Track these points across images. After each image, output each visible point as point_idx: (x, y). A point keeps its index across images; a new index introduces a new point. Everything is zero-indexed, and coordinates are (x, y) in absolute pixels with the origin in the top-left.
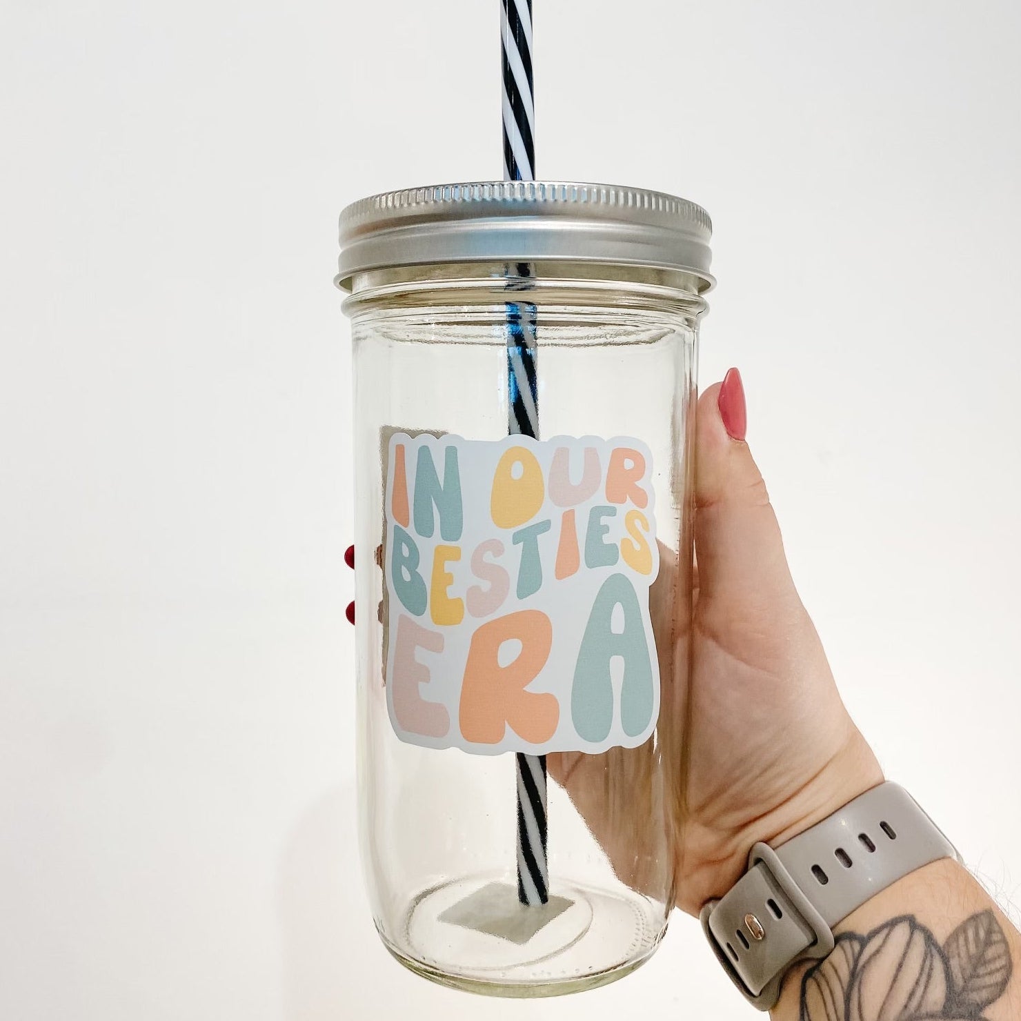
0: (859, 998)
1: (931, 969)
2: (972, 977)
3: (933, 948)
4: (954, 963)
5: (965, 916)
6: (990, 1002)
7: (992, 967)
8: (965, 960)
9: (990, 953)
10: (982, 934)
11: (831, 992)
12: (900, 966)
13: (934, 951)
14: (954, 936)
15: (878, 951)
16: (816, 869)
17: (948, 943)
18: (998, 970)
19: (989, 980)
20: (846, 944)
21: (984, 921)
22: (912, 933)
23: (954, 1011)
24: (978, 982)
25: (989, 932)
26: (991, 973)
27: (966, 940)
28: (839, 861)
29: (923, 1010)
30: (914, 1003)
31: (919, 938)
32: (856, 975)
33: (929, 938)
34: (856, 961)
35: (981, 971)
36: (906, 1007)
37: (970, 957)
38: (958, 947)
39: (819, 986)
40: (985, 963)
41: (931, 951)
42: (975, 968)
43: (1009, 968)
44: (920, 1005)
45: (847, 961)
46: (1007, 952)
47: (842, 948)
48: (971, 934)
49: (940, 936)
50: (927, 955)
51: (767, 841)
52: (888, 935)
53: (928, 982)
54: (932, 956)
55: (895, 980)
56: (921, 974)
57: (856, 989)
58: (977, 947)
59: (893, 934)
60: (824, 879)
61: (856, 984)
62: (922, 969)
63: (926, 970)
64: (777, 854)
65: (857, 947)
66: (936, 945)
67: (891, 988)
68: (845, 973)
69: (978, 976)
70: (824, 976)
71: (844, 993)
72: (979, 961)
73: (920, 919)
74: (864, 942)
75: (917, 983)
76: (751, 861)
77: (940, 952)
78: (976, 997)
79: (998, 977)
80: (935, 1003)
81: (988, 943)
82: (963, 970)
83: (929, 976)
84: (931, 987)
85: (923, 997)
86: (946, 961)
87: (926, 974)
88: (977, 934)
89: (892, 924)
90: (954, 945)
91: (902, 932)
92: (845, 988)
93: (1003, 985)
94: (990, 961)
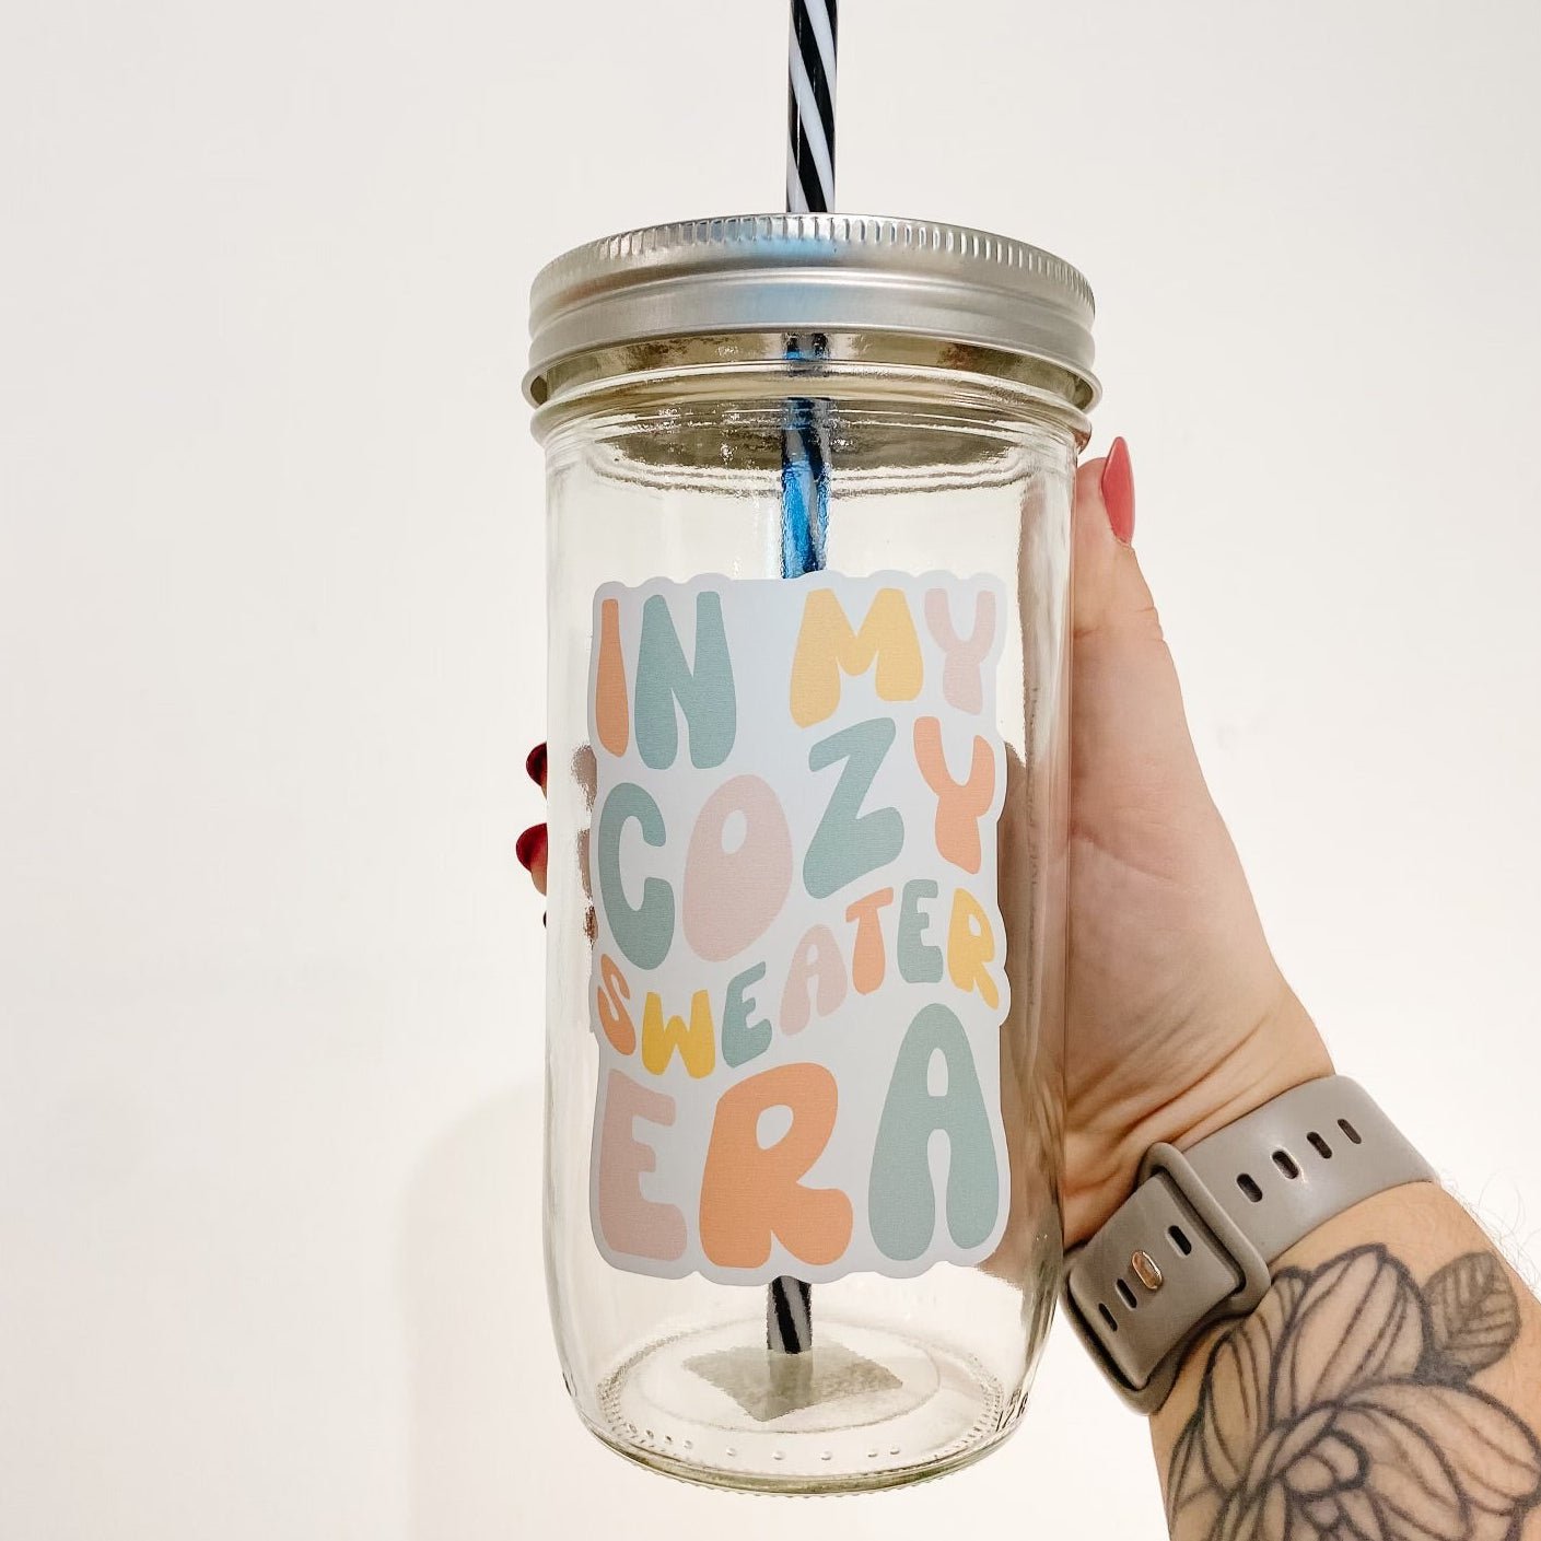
0: (1294, 1357)
1: (1403, 1317)
2: (1460, 1331)
3: (1407, 1289)
4: (1437, 1312)
5: (1458, 1253)
6: (1484, 1366)
7: (1490, 1321)
8: (1452, 1310)
9: (1490, 1304)
10: (1480, 1279)
11: (1253, 1359)
12: (1359, 1311)
13: (1411, 1297)
14: (1440, 1276)
15: (1328, 1293)
16: (1245, 1181)
17: (1430, 1284)
18: (1499, 1327)
19: (1483, 1338)
20: (1283, 1285)
21: (1484, 1264)
22: (1380, 1270)
23: (1432, 1373)
24: (1469, 1339)
25: (1491, 1278)
26: (1489, 1329)
27: (1457, 1282)
28: (1278, 1170)
29: (1386, 1373)
30: (1374, 1362)
31: (1389, 1276)
32: (1292, 1326)
33: (1404, 1276)
34: (1295, 1307)
35: (1474, 1325)
36: (1360, 1368)
37: (1460, 1306)
38: (1444, 1290)
39: (1235, 1351)
40: (1482, 1315)
41: (1405, 1294)
42: (1466, 1321)
43: (1515, 1328)
44: (1382, 1365)
45: (1283, 1309)
46: (1515, 1307)
47: (1278, 1292)
48: (1464, 1276)
49: (1420, 1275)
50: (1399, 1298)
51: (1172, 1140)
52: (1345, 1270)
53: (1395, 1336)
54: (1406, 1300)
55: (1349, 1329)
56: (1387, 1324)
57: (1290, 1345)
58: (1471, 1293)
59: (1351, 1270)
60: (1256, 1194)
61: (1292, 1339)
62: (1391, 1316)
63: (1396, 1318)
64: (1187, 1158)
65: (1298, 1286)
66: (1413, 1286)
67: (1343, 1342)
68: (1276, 1325)
69: (1470, 1332)
70: (1245, 1335)
71: (1271, 1355)
72: (1474, 1310)
73: (1394, 1250)
74: (1309, 1279)
75: (1381, 1335)
76: (1146, 1171)
77: (1418, 1296)
78: (1464, 1358)
79: (1499, 1335)
80: (1404, 1363)
81: (1489, 1291)
82: (1449, 1320)
83: (1399, 1328)
84: (1400, 1341)
85: (1387, 1354)
86: (1425, 1311)
87: (1395, 1322)
88: (1473, 1278)
89: (1352, 1255)
90: (1439, 1289)
91: (1365, 1267)
92: (1274, 1344)
93: (1504, 1347)
94: (1489, 1314)
